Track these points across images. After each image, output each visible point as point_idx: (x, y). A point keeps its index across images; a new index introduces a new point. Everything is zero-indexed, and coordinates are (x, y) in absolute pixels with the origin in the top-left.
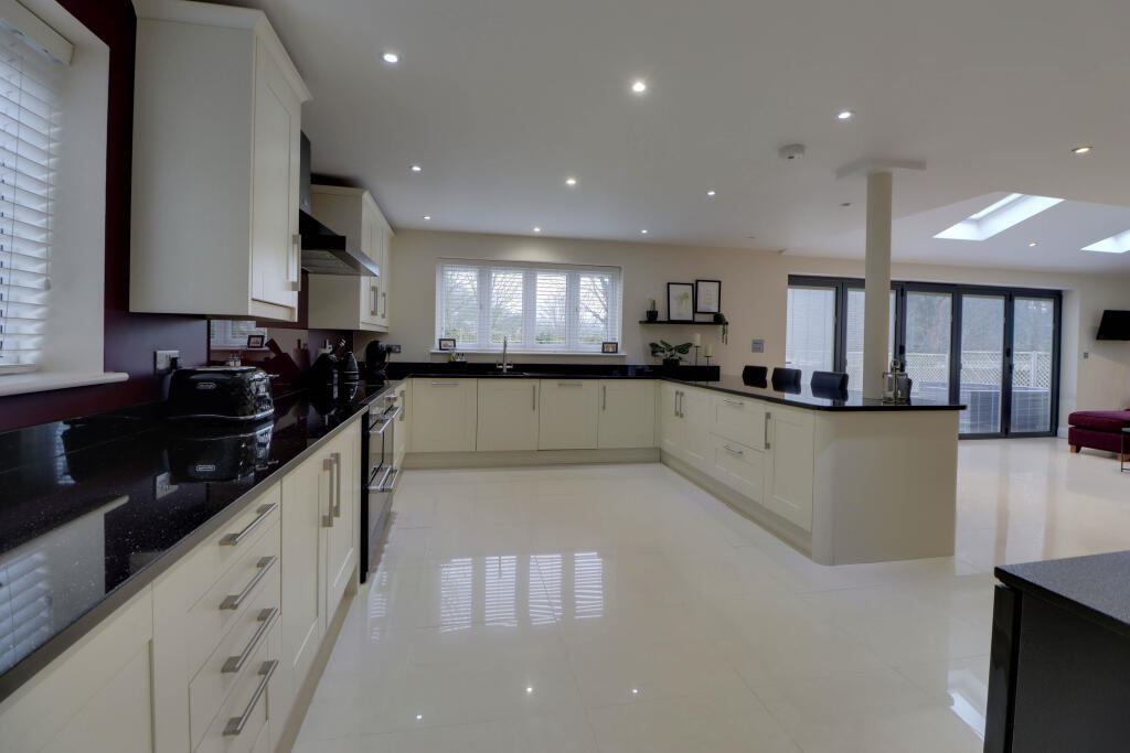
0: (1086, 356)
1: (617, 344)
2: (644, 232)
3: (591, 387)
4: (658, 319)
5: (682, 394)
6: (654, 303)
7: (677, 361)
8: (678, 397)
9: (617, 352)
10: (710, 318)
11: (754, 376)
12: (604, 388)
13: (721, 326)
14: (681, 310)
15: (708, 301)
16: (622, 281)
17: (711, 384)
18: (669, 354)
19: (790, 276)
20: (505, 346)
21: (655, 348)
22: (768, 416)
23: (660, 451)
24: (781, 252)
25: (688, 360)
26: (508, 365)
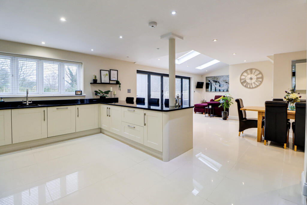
0: (195, 92)
1: (81, 91)
2: (92, 50)
3: (72, 108)
4: (97, 82)
5: (110, 108)
6: (96, 77)
7: (105, 97)
8: (108, 109)
9: (82, 94)
10: (115, 82)
11: (130, 100)
12: (78, 108)
13: (118, 85)
14: (105, 79)
15: (114, 77)
16: (83, 68)
17: (116, 104)
18: (102, 94)
19: (137, 71)
20: (27, 93)
21: (96, 93)
22: (145, 114)
23: (101, 129)
24: (134, 63)
25: (109, 96)
26: (29, 102)
